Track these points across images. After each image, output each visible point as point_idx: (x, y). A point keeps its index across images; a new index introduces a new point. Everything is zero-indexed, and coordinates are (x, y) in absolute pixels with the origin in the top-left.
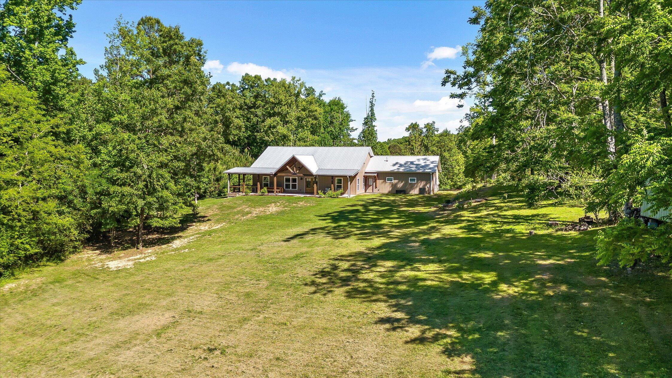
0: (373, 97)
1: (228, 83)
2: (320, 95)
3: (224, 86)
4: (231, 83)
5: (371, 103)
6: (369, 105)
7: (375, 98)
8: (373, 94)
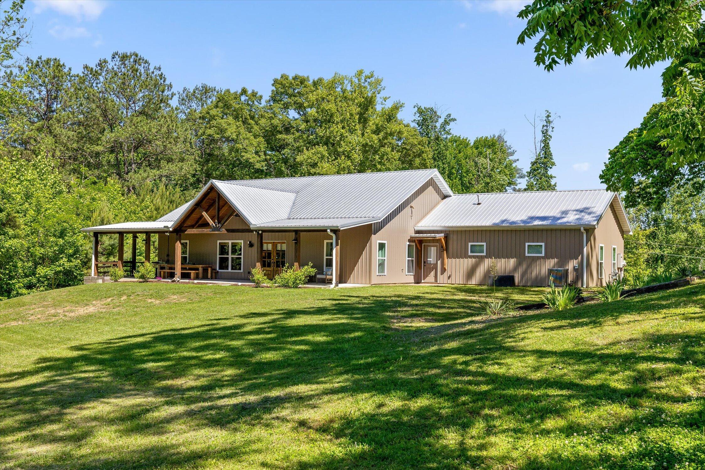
0: (548, 122)
1: (244, 91)
2: (446, 123)
3: (236, 97)
4: (250, 92)
5: (545, 133)
6: (540, 137)
7: (552, 125)
8: (548, 116)
